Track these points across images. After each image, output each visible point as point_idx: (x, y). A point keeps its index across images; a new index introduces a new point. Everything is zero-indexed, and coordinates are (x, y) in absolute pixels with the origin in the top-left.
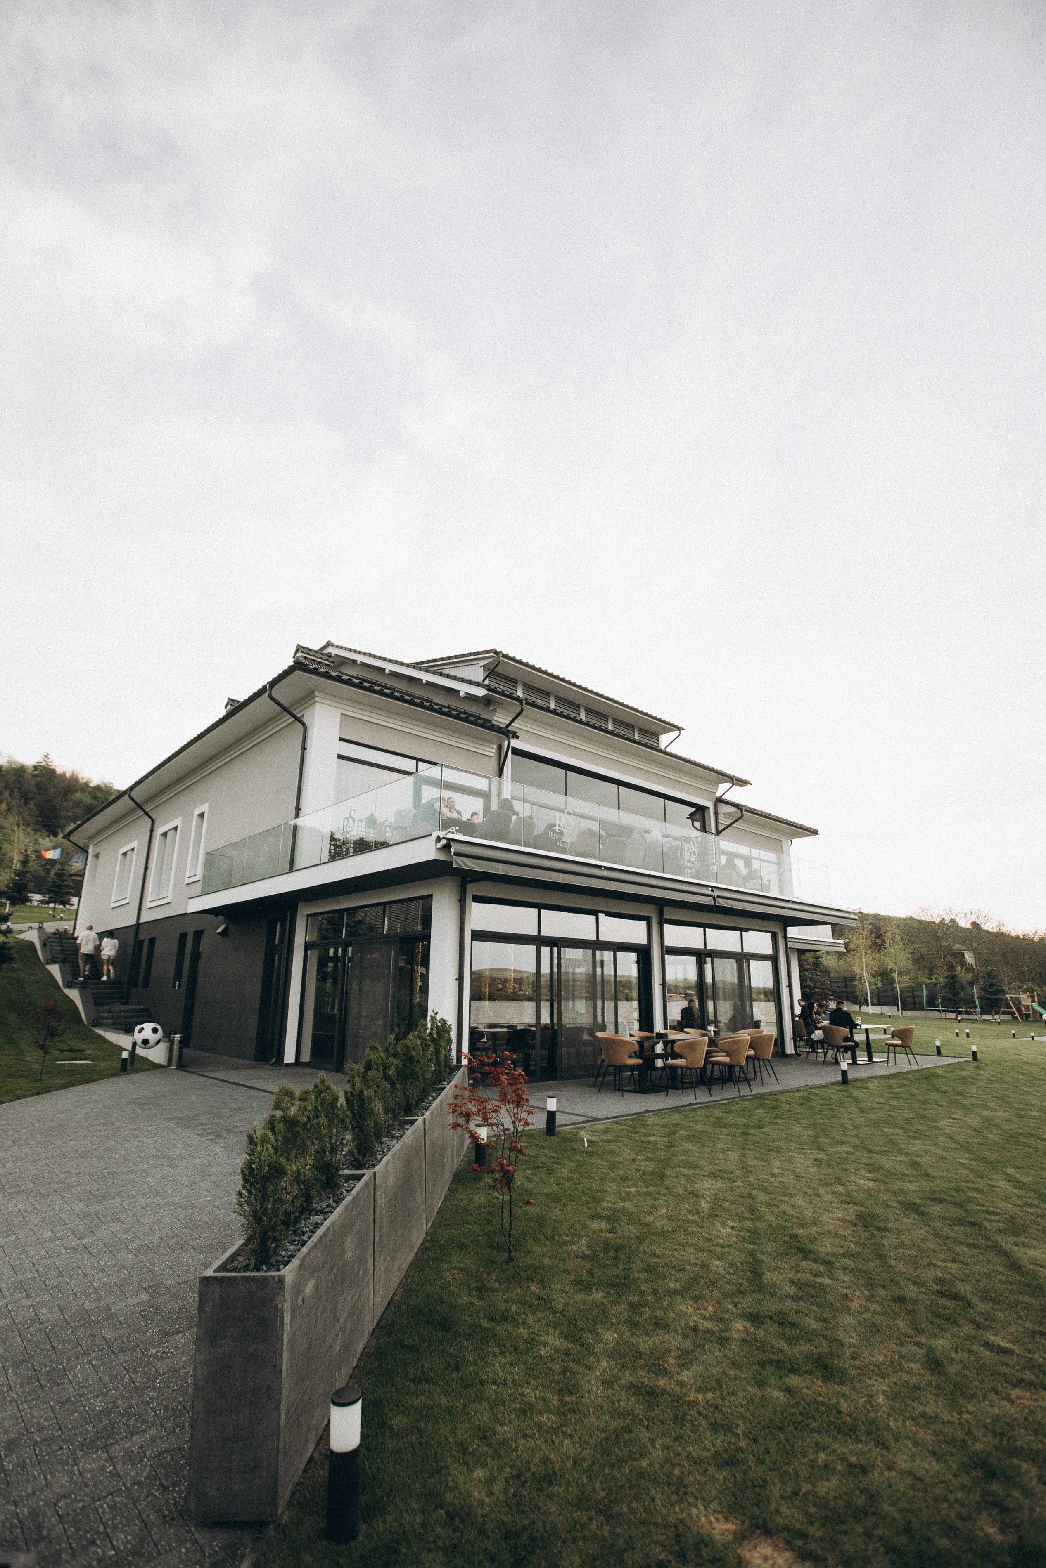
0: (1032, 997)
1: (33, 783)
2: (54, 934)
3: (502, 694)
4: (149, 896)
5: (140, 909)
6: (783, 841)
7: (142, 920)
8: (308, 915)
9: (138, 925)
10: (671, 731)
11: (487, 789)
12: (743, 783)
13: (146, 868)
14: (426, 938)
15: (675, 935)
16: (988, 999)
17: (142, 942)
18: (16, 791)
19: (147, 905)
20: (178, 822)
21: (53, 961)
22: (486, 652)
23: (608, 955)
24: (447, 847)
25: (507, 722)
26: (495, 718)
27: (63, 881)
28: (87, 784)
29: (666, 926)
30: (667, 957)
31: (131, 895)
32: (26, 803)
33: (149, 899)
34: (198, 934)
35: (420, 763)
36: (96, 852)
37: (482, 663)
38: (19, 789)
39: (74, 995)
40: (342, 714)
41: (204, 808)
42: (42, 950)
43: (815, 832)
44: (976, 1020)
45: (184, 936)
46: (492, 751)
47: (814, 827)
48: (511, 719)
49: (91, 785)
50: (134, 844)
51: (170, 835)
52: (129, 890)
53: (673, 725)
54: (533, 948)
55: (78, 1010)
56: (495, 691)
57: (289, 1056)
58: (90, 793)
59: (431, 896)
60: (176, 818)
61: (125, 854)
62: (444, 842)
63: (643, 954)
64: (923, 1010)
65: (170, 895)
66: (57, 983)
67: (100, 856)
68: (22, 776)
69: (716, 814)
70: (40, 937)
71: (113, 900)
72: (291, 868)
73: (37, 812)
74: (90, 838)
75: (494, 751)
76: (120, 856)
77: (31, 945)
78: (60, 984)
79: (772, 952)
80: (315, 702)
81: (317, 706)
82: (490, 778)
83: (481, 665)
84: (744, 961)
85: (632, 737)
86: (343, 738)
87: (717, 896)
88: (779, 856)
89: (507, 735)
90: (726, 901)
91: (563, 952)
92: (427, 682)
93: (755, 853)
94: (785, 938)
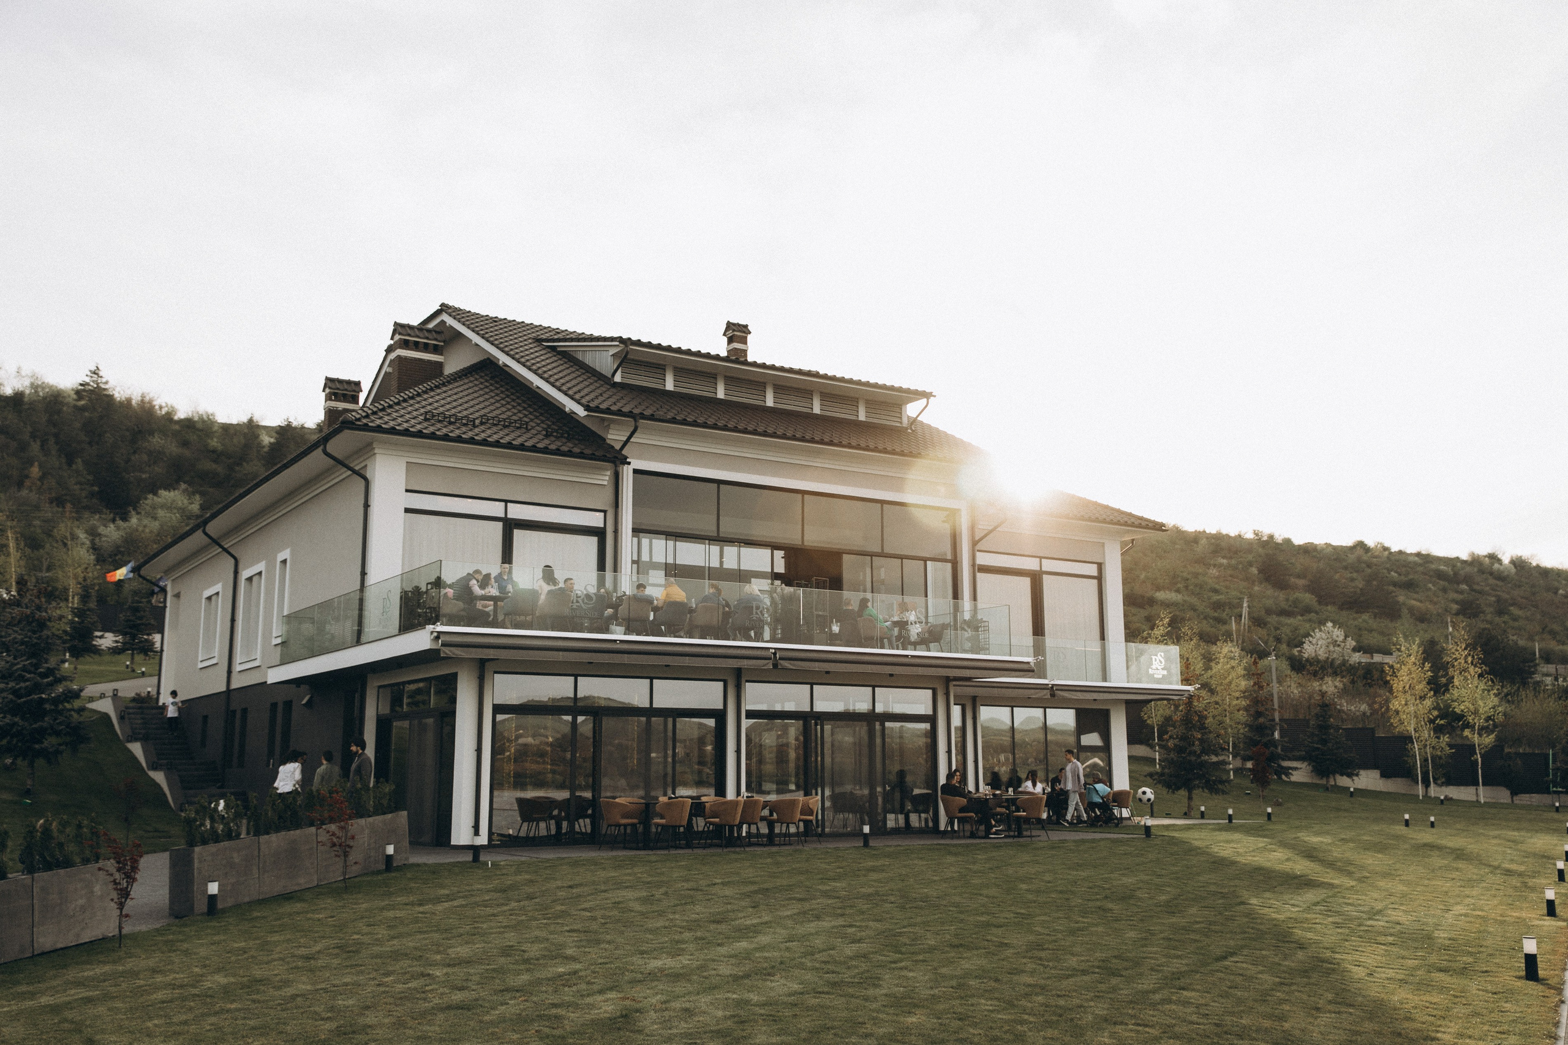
1: (78, 425)
2: (134, 700)
4: (238, 658)
5: (229, 672)
6: (1107, 544)
7: (235, 685)
8: (380, 687)
9: (229, 691)
10: (917, 400)
13: (233, 620)
14: (452, 714)
17: (234, 712)
18: (52, 440)
19: (237, 668)
20: (261, 566)
21: (133, 739)
22: (612, 339)
24: (437, 638)
25: (624, 439)
26: (610, 436)
27: (141, 618)
28: (169, 417)
31: (218, 652)
32: (70, 463)
33: (238, 661)
34: (288, 705)
35: (509, 504)
36: (176, 592)
37: (614, 351)
38: (56, 435)
39: (159, 777)
40: (407, 462)
41: (285, 554)
42: (119, 723)
45: (274, 705)
46: (603, 480)
48: (628, 434)
49: (176, 418)
50: (218, 588)
51: (255, 579)
52: (217, 650)
53: (915, 392)
55: (165, 795)
58: (175, 434)
59: (455, 676)
60: (258, 562)
61: (209, 598)
62: (435, 634)
65: (258, 655)
66: (140, 764)
67: (182, 597)
68: (59, 412)
69: (971, 516)
70: (115, 707)
71: (200, 659)
72: (358, 641)
73: (90, 477)
74: (168, 571)
75: (607, 478)
76: (204, 600)
77: (105, 717)
78: (144, 765)
79: (930, 712)
80: (375, 454)
81: (378, 458)
82: (605, 512)
83: (611, 354)
84: (877, 724)
85: (853, 418)
86: (409, 488)
87: (780, 659)
88: (1100, 566)
89: (614, 462)
90: (796, 662)
91: (605, 720)
92: (540, 389)
93: (1049, 566)
94: (947, 694)
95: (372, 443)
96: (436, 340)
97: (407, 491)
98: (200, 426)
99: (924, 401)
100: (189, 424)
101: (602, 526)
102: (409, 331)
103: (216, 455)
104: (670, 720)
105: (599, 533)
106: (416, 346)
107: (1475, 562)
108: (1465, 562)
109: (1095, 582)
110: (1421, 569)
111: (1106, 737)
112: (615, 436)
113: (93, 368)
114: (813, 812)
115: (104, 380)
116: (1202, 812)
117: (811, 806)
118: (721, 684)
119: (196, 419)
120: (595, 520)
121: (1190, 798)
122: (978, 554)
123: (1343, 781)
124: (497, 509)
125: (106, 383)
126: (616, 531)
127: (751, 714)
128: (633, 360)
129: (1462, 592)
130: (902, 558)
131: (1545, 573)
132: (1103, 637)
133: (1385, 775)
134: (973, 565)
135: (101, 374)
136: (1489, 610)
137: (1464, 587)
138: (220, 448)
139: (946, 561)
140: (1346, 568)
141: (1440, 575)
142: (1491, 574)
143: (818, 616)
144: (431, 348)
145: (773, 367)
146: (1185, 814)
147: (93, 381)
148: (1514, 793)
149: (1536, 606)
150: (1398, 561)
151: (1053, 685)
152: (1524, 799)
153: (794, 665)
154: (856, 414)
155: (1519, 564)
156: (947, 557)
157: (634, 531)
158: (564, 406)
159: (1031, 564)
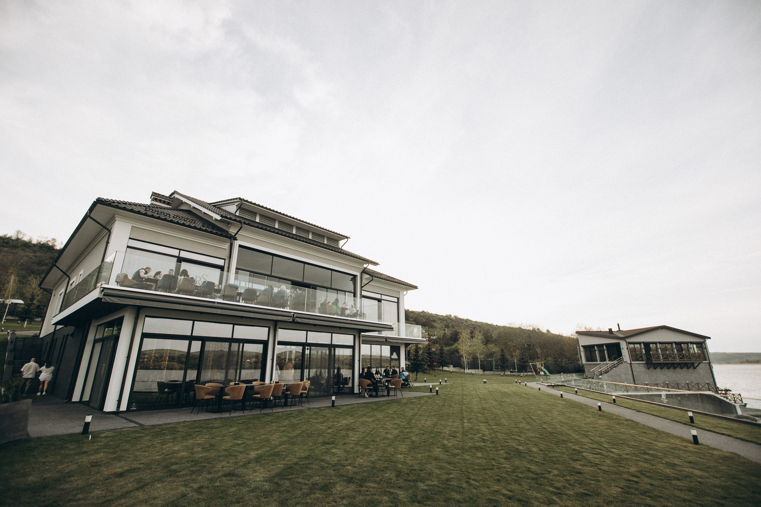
0: (542, 364)
6: (400, 292)
8: (98, 325)
10: (344, 239)
12: (375, 264)
13: (63, 302)
15: (283, 334)
16: (521, 365)
20: (75, 279)
22: (237, 199)
24: (102, 291)
25: (236, 232)
26: (230, 231)
29: (279, 329)
30: (277, 346)
35: (181, 251)
36: (55, 294)
37: (236, 204)
40: (132, 226)
41: (82, 272)
43: (416, 287)
44: (514, 375)
47: (416, 285)
48: (237, 230)
50: (63, 290)
53: (344, 236)
57: (76, 397)
59: (125, 316)
60: (75, 277)
61: (60, 295)
62: (102, 289)
64: (493, 371)
69: (361, 278)
75: (227, 246)
79: (352, 344)
80: (116, 220)
81: (117, 222)
82: (225, 259)
83: (236, 205)
84: (333, 348)
86: (131, 237)
87: (296, 317)
88: (398, 299)
89: (230, 239)
90: (302, 319)
91: (207, 343)
92: (204, 213)
93: (384, 297)
94: (359, 337)
95: (114, 215)
96: (169, 200)
97: (130, 238)
99: (347, 239)
101: (223, 265)
102: (158, 195)
104: (241, 344)
105: (222, 268)
106: (160, 201)
107: (447, 316)
109: (396, 304)
110: (436, 317)
111: (399, 355)
112: (232, 231)
114: (307, 389)
116: (425, 380)
117: (306, 386)
118: (267, 329)
120: (221, 262)
121: (417, 375)
122: (362, 291)
123: (446, 368)
124: (173, 252)
126: (229, 268)
127: (280, 343)
128: (243, 208)
129: (444, 323)
131: (461, 319)
132: (398, 321)
133: (454, 367)
134: (361, 295)
136: (450, 327)
137: (445, 322)
139: (351, 292)
140: (421, 316)
141: (440, 319)
143: (312, 302)
145: (296, 219)
146: (415, 380)
148: (484, 371)
149: (459, 326)
150: (431, 315)
151: (386, 337)
152: (486, 372)
153: (302, 321)
154: (323, 241)
155: (456, 317)
156: (353, 291)
157: (237, 269)
158: (213, 217)
159: (378, 296)
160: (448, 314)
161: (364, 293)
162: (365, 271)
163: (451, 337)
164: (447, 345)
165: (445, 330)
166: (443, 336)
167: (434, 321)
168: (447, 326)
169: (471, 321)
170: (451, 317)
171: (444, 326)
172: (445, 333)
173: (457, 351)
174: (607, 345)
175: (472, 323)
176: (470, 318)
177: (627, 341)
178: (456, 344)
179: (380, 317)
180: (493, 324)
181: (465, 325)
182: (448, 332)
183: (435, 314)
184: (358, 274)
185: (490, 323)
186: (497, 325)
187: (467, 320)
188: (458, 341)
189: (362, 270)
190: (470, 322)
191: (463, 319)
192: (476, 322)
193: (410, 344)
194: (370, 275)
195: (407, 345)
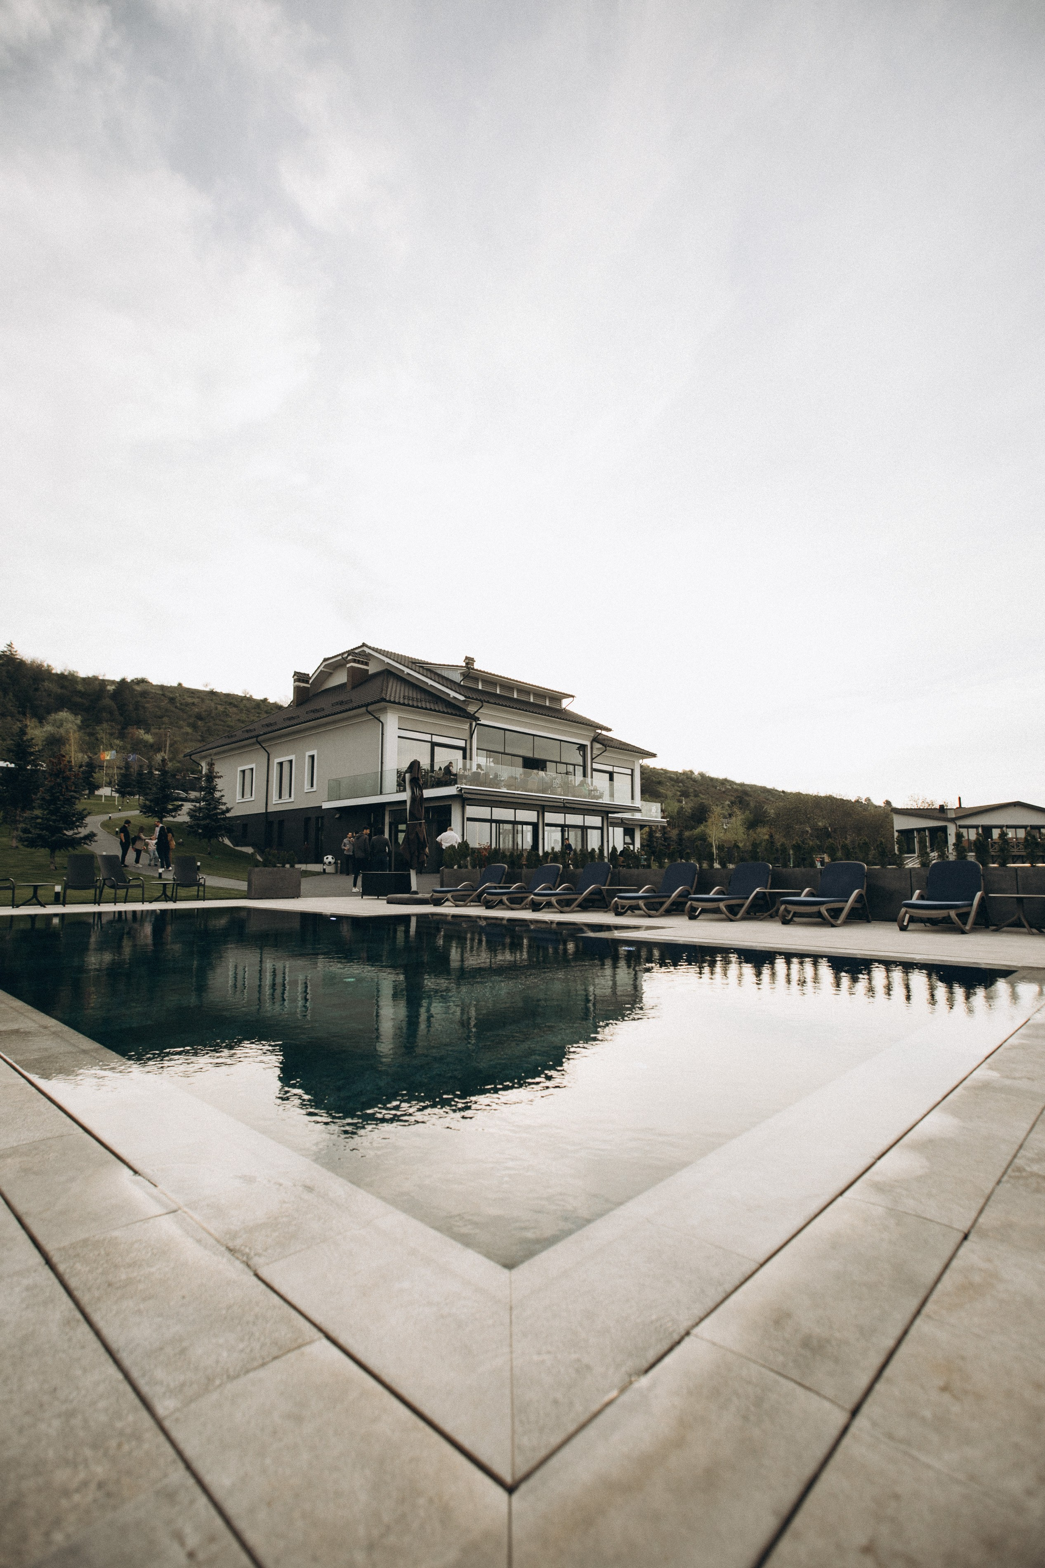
3: (472, 698)
4: (274, 798)
5: (266, 804)
6: (636, 762)
7: (270, 811)
8: (390, 811)
9: (267, 813)
10: (569, 698)
11: (464, 746)
12: (609, 730)
13: (268, 781)
15: (550, 817)
17: (272, 822)
19: (272, 802)
20: (292, 757)
23: (520, 827)
24: (461, 790)
25: (477, 710)
26: (469, 710)
29: (546, 813)
30: (545, 827)
31: (256, 795)
34: (321, 818)
35: (435, 736)
37: (463, 672)
40: (399, 716)
41: (314, 752)
43: (654, 755)
46: (467, 727)
47: (654, 752)
48: (478, 708)
49: (54, 671)
50: (252, 766)
51: (285, 764)
52: (253, 793)
53: (567, 695)
54: (489, 824)
56: (469, 698)
58: (57, 682)
59: (451, 805)
60: (289, 755)
61: (243, 771)
62: (460, 788)
63: (535, 826)
65: (292, 797)
69: (592, 748)
71: (238, 798)
76: (239, 771)
78: (232, 846)
80: (387, 712)
81: (389, 714)
82: (466, 740)
85: (544, 704)
86: (400, 727)
88: (632, 770)
89: (471, 720)
92: (431, 685)
93: (616, 769)
94: (607, 819)
97: (399, 729)
98: (70, 678)
99: (572, 699)
100: (62, 677)
103: (82, 694)
105: (464, 749)
106: (359, 662)
107: (684, 773)
108: (681, 773)
110: (664, 776)
111: (632, 839)
112: (472, 709)
113: (9, 643)
115: (15, 650)
119: (66, 673)
120: (462, 743)
122: (594, 764)
124: (427, 737)
125: (16, 652)
126: (471, 749)
129: (680, 787)
130: (567, 764)
131: (712, 779)
132: (634, 796)
134: (592, 768)
135: (13, 646)
136: (692, 795)
137: (681, 784)
138: (83, 689)
139: (580, 766)
141: (671, 779)
142: (691, 779)
144: (361, 662)
147: (9, 651)
149: (708, 794)
151: (621, 819)
154: (545, 701)
155: (702, 775)
156: (582, 764)
157: (477, 749)
158: (450, 695)
159: (610, 769)
160: (687, 769)
161: (595, 766)
162: (596, 739)
163: (692, 815)
164: (687, 828)
165: (680, 801)
166: (679, 813)
167: (660, 783)
168: (685, 794)
169: (732, 783)
170: (693, 776)
171: (679, 793)
172: (682, 808)
173: (703, 838)
174: (931, 830)
175: (735, 786)
176: (731, 778)
177: (958, 824)
178: (702, 827)
179: (612, 795)
180: (776, 788)
181: (720, 790)
182: (687, 805)
183: (662, 769)
184: (588, 743)
185: (769, 786)
186: (786, 791)
187: (725, 782)
188: (706, 821)
189: (591, 739)
190: (730, 785)
191: (717, 780)
192: (742, 785)
193: (645, 826)
194: (603, 745)
195: (642, 827)
